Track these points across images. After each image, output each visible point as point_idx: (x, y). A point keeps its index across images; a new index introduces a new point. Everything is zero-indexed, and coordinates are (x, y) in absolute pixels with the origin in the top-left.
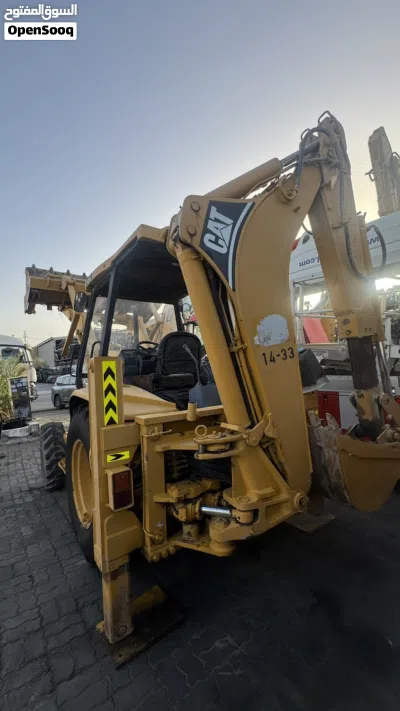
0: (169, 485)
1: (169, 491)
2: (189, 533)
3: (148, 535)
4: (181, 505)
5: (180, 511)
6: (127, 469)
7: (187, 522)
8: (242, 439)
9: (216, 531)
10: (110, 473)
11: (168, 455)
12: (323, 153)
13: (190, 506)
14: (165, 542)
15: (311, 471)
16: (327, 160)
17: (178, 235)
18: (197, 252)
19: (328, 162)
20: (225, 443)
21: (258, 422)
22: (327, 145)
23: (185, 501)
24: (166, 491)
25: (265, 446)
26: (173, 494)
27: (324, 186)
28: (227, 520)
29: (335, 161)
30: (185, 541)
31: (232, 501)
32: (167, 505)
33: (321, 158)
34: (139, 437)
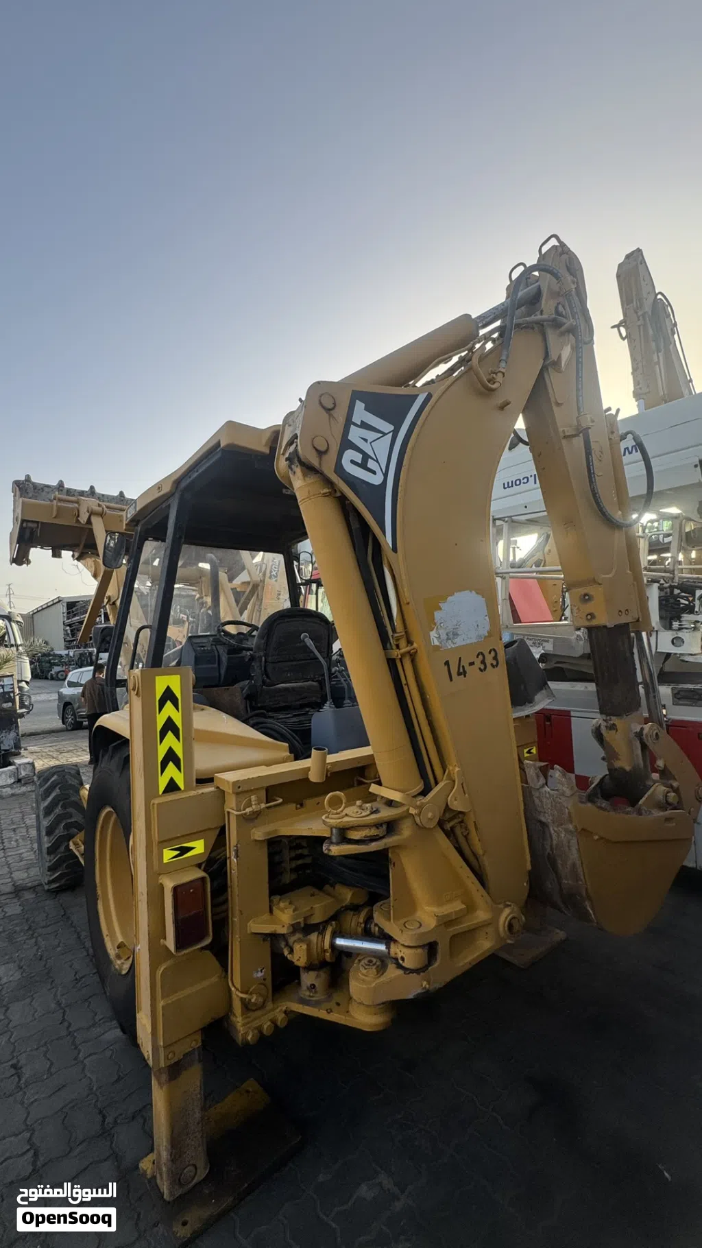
0: (276, 898)
1: (276, 911)
2: (313, 986)
3: (237, 995)
4: (298, 936)
5: (297, 947)
6: (200, 874)
7: (310, 967)
8: (408, 815)
9: (361, 983)
10: (169, 884)
11: (275, 845)
12: (547, 307)
13: (314, 937)
14: (270, 1005)
15: (529, 867)
16: (554, 320)
17: (296, 450)
18: (328, 482)
19: (556, 324)
20: (377, 825)
21: (437, 783)
22: (555, 294)
23: (306, 928)
24: (271, 911)
25: (448, 826)
26: (284, 918)
27: (549, 364)
28: (381, 962)
29: (569, 322)
30: (303, 1002)
31: (391, 928)
32: (273, 937)
33: (545, 316)
34: (223, 814)
